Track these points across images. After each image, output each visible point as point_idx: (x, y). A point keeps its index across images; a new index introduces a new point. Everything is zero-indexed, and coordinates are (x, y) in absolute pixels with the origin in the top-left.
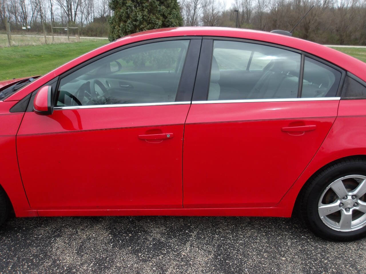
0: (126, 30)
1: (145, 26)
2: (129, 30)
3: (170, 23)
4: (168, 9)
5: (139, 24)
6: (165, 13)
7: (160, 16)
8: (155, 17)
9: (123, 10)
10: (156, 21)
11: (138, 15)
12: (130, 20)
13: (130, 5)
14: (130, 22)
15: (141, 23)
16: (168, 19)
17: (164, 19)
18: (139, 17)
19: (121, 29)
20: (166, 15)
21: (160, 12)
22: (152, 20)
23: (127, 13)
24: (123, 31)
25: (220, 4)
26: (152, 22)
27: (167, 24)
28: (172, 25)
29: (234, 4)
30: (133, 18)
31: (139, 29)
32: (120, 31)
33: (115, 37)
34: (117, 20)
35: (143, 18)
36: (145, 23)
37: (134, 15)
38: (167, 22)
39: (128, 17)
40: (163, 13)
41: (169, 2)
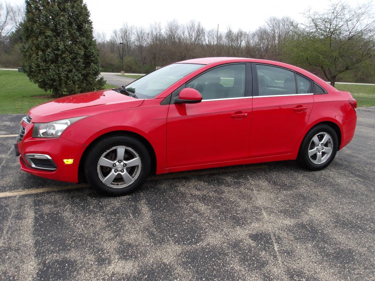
0: (46, 59)
1: (68, 56)
2: (49, 59)
3: (91, 53)
4: (88, 41)
5: (60, 53)
6: (85, 44)
7: (81, 46)
8: (77, 48)
9: (42, 39)
10: (79, 51)
11: (59, 44)
12: (50, 48)
13: (50, 34)
14: (51, 51)
15: (63, 52)
16: (90, 50)
17: (85, 50)
18: (61, 47)
19: (40, 57)
20: (87, 46)
21: (81, 43)
22: (74, 50)
23: (46, 42)
24: (42, 60)
25: (99, 36)
26: (74, 52)
27: (88, 54)
28: (94, 55)
29: (114, 37)
30: (54, 48)
31: (61, 58)
32: (39, 60)
33: (34, 66)
34: (33, 49)
35: (65, 48)
36: (67, 52)
37: (55, 44)
38: (88, 52)
39: (47, 46)
40: (84, 44)
41: (88, 34)
